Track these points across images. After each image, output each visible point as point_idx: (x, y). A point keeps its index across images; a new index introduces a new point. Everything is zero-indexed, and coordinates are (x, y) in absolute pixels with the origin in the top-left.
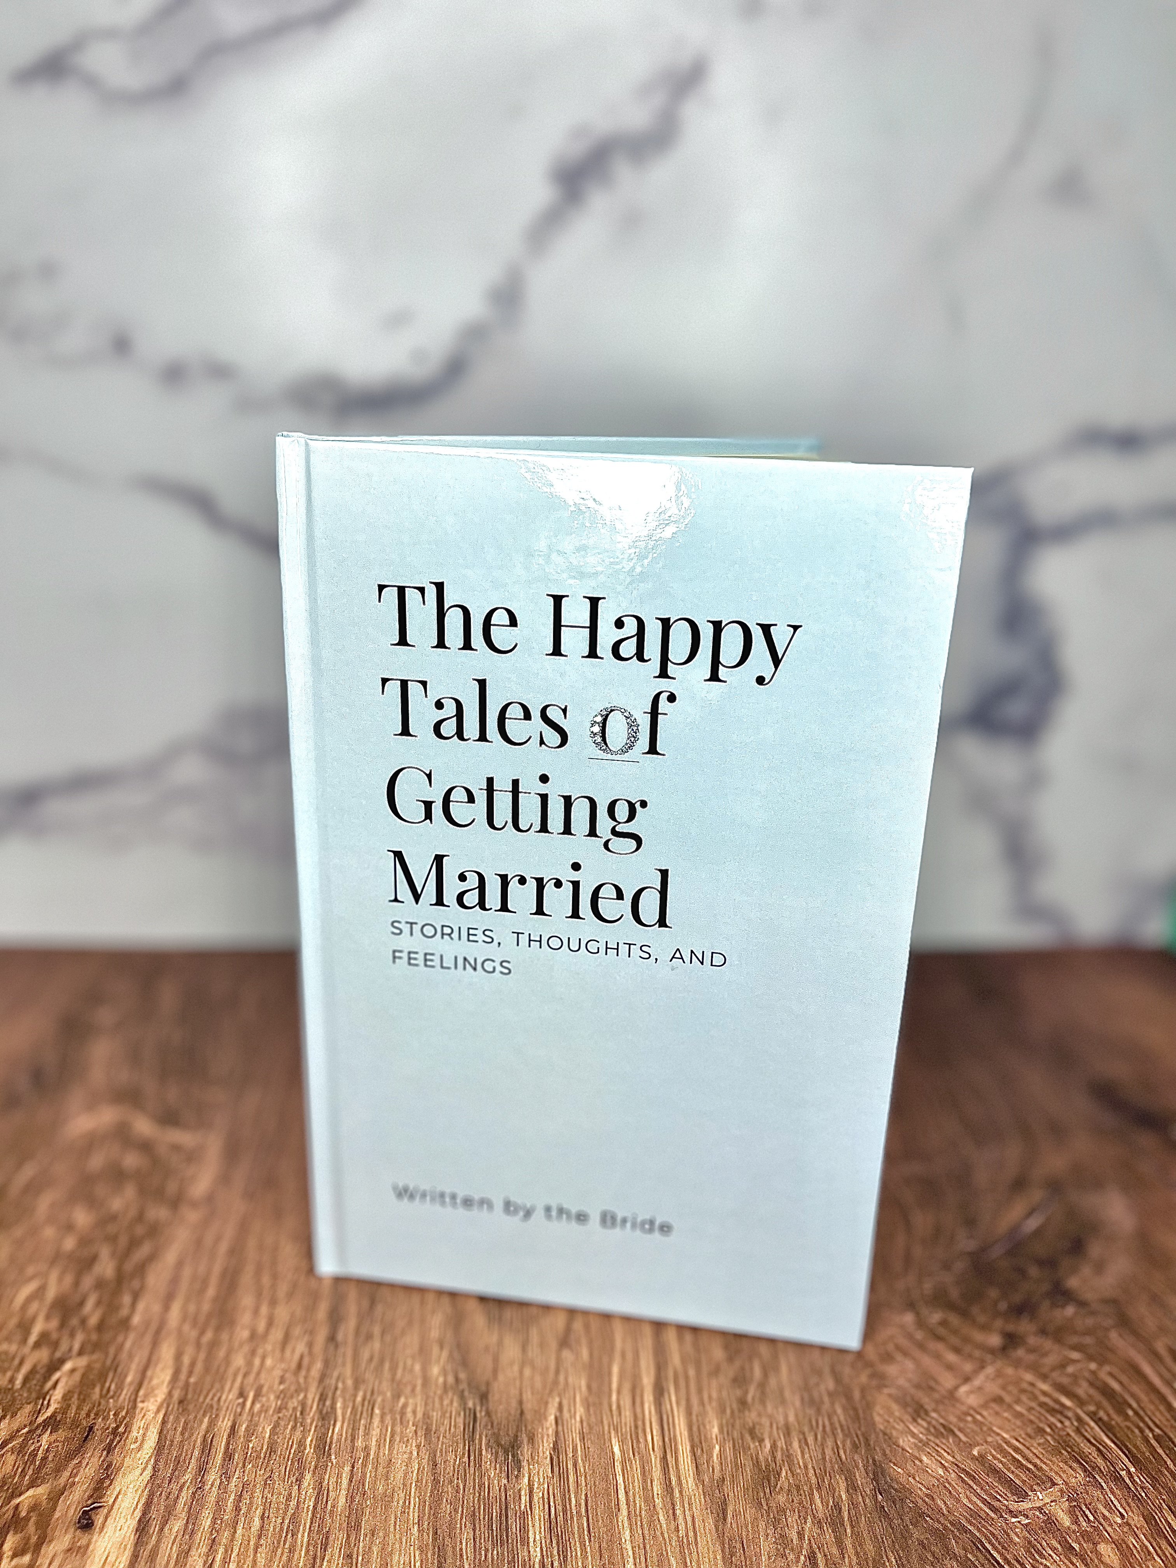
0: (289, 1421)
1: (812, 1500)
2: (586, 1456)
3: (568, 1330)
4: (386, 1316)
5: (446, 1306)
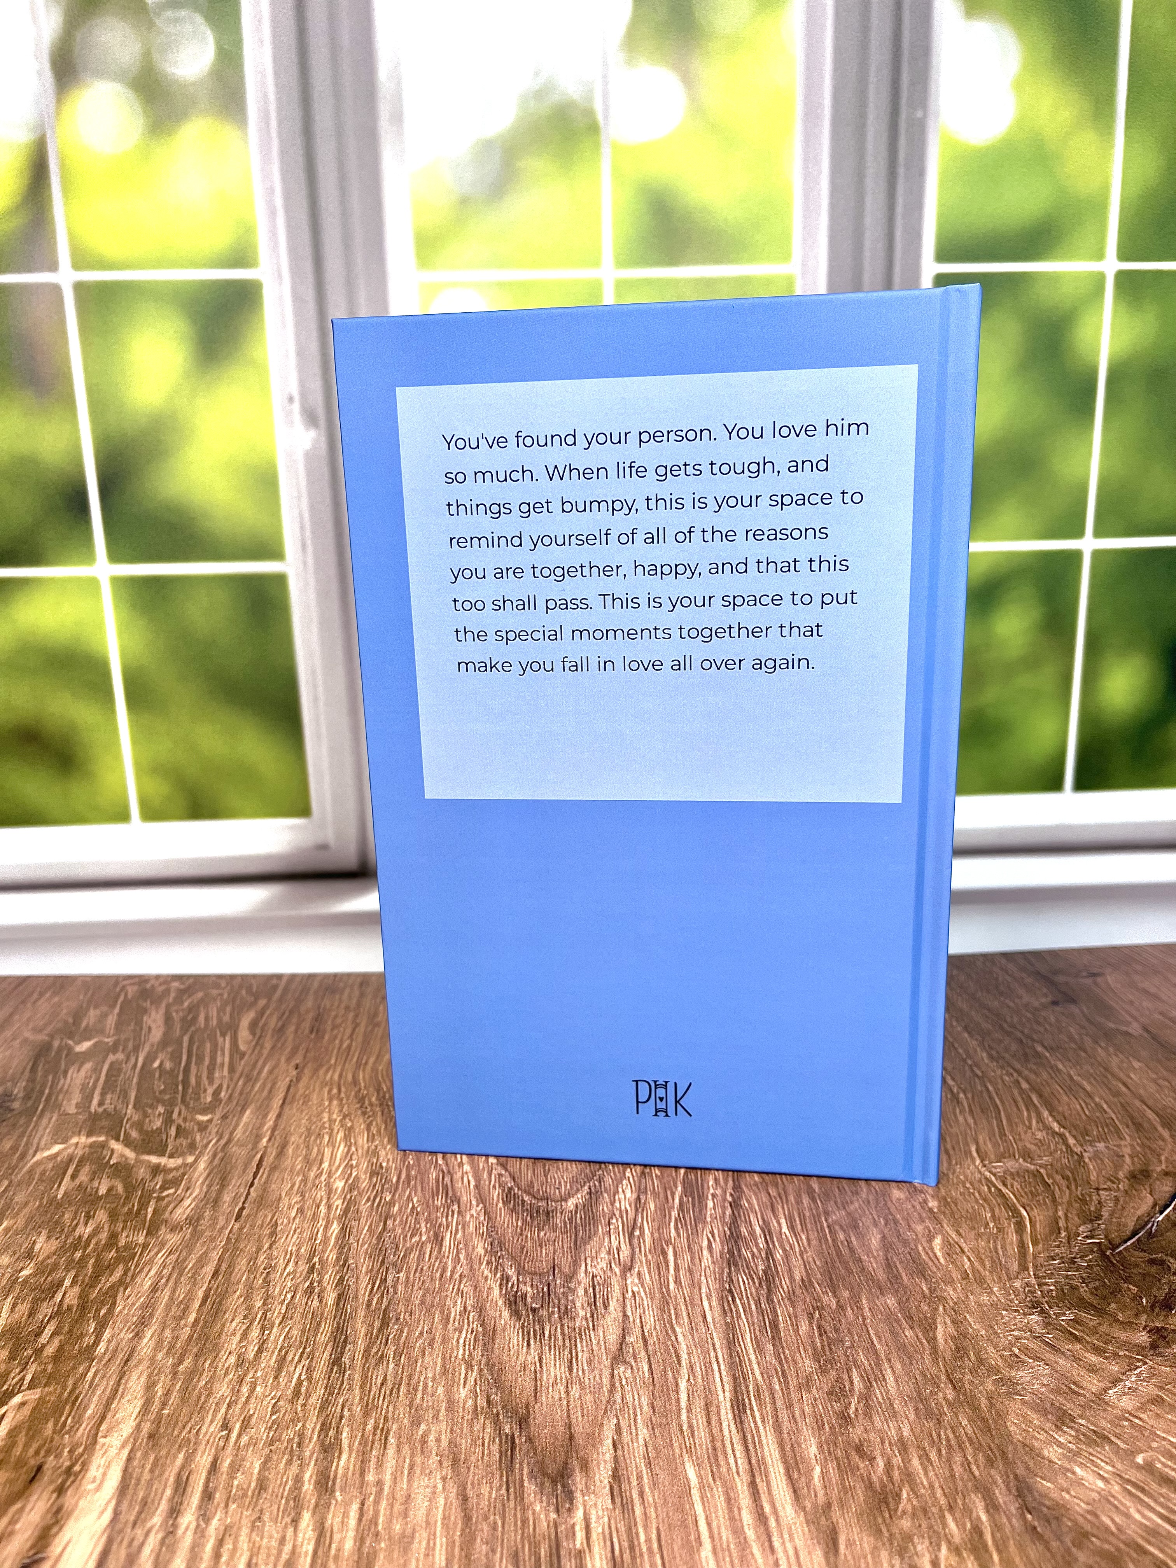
0: (284, 1454)
1: (945, 1525)
2: (654, 1485)
3: (622, 1343)
4: (400, 1336)
5: (473, 1323)
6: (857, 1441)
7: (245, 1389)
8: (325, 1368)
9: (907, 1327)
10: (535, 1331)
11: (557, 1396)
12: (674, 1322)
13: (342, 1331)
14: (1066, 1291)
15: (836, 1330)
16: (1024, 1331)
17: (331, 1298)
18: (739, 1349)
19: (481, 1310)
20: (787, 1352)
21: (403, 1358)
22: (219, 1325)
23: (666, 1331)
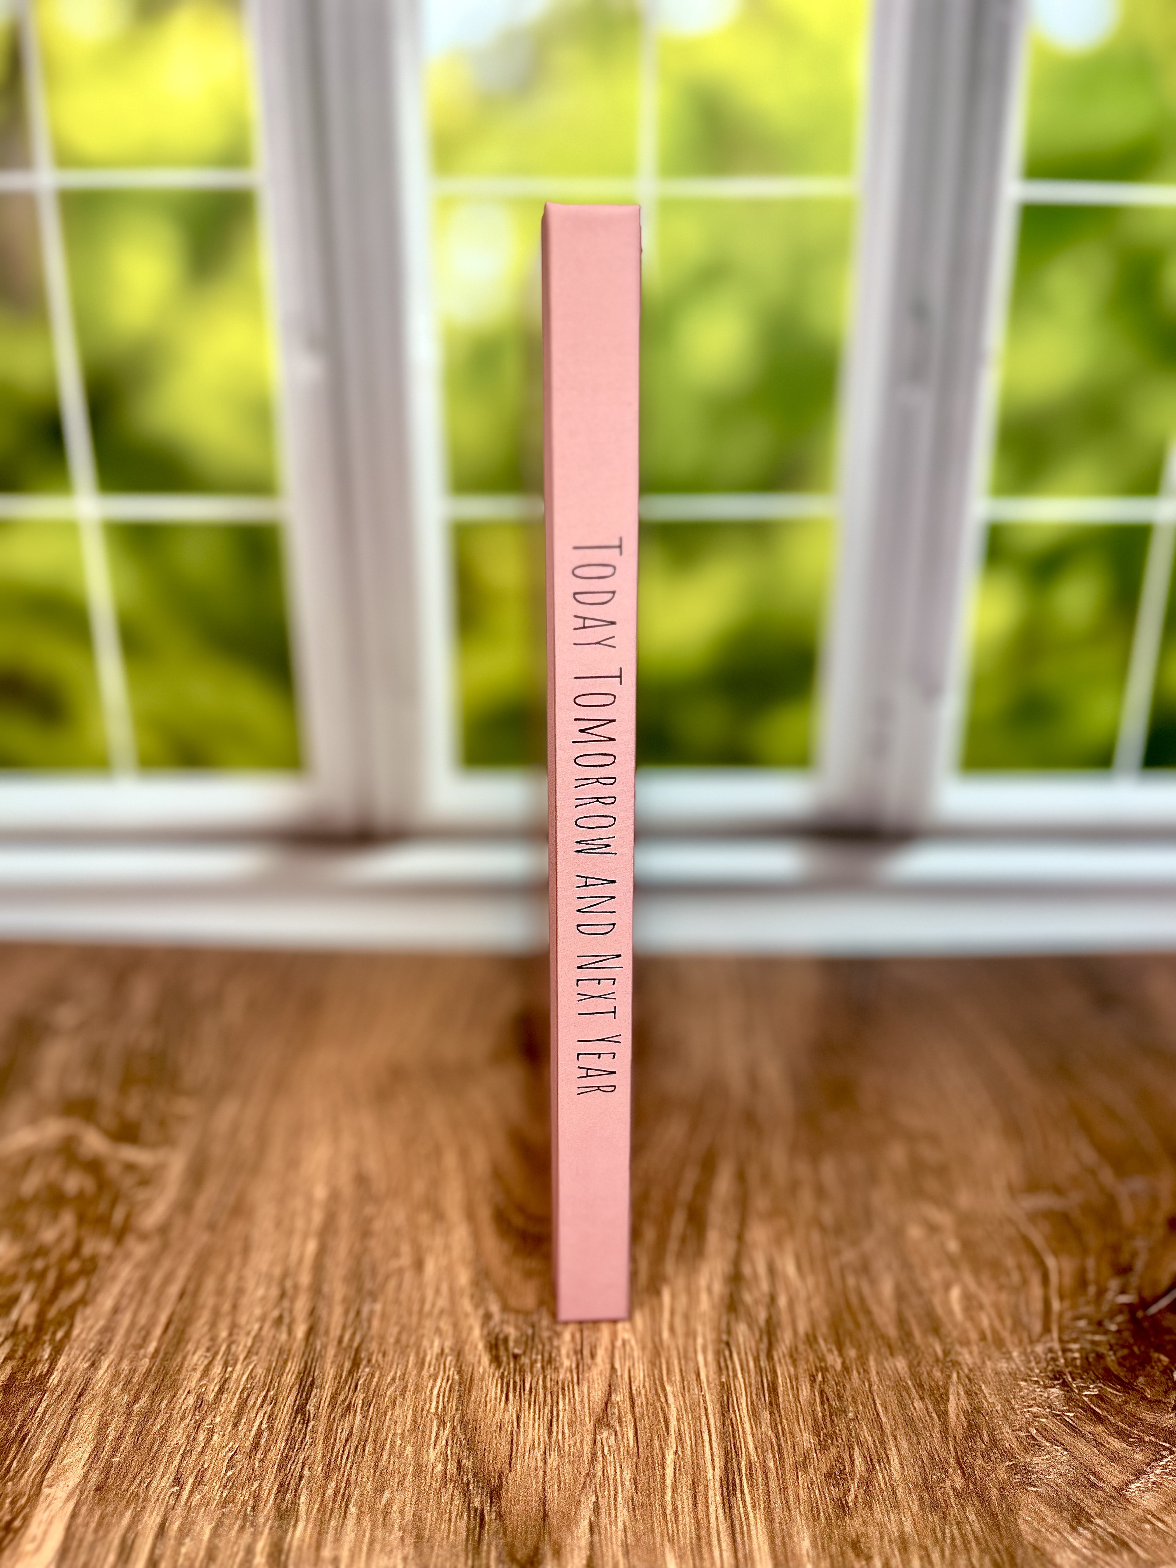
0: (237, 1519)
3: (607, 1403)
4: (371, 1381)
5: (449, 1369)
6: (854, 1536)
7: (201, 1437)
8: (288, 1416)
9: (917, 1397)
10: (515, 1382)
11: (533, 1465)
12: (665, 1378)
13: (309, 1373)
14: (1091, 1360)
15: (840, 1398)
16: (1043, 1407)
17: (300, 1331)
18: (733, 1416)
19: (459, 1354)
20: (785, 1422)
21: (371, 1408)
22: (179, 1359)
23: (656, 1390)
